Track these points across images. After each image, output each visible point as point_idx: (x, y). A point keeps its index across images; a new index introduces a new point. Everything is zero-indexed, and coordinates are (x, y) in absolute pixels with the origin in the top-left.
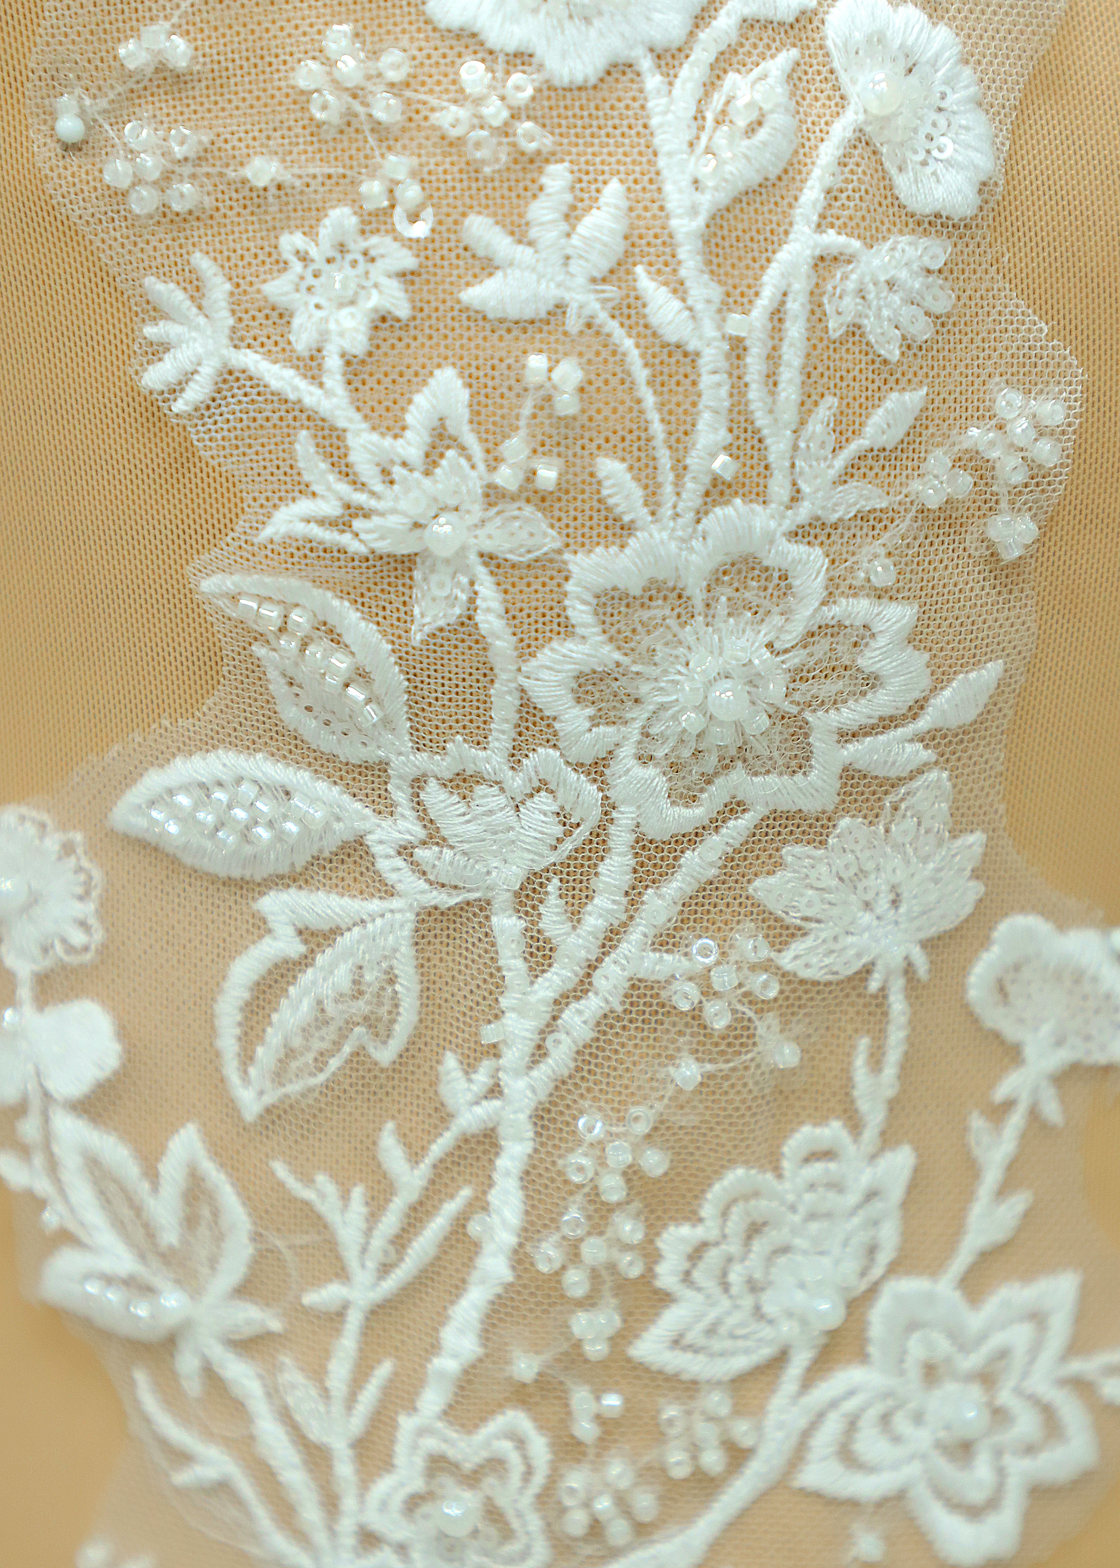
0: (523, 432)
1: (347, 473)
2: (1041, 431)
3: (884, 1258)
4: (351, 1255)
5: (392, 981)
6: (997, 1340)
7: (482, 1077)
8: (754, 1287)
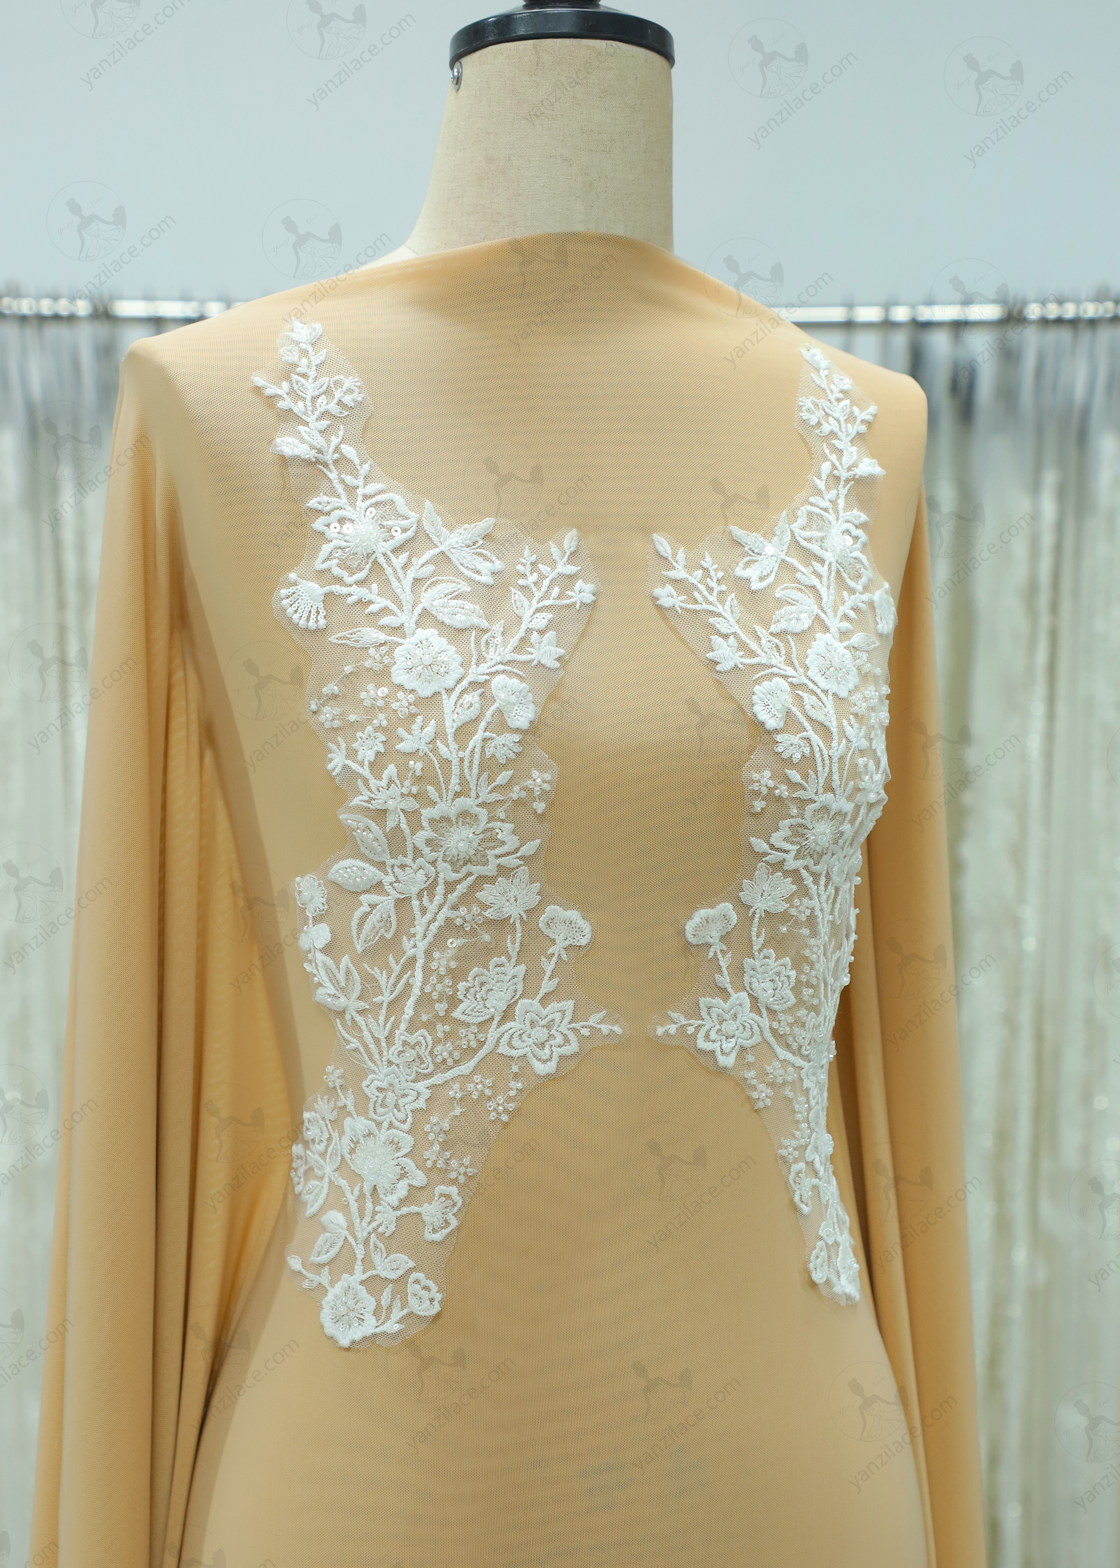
0: (409, 780)
1: (370, 790)
2: (544, 782)
3: (519, 993)
4: (384, 988)
5: (390, 918)
6: (551, 1017)
7: (412, 942)
8: (484, 1000)
